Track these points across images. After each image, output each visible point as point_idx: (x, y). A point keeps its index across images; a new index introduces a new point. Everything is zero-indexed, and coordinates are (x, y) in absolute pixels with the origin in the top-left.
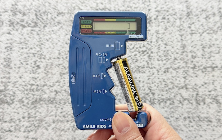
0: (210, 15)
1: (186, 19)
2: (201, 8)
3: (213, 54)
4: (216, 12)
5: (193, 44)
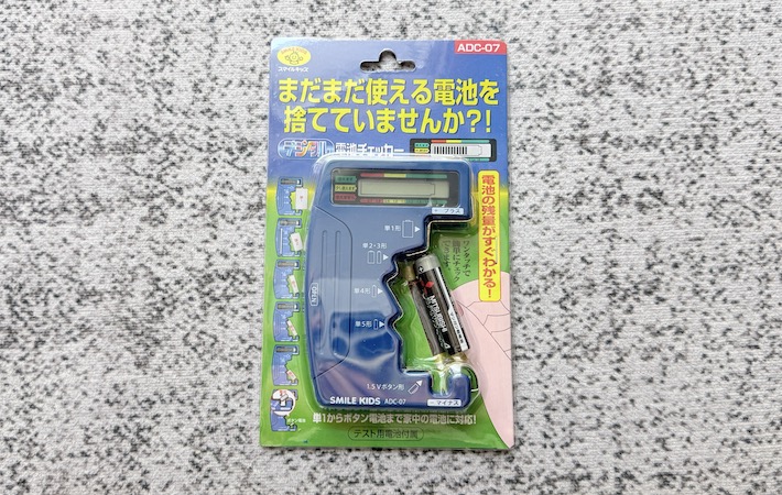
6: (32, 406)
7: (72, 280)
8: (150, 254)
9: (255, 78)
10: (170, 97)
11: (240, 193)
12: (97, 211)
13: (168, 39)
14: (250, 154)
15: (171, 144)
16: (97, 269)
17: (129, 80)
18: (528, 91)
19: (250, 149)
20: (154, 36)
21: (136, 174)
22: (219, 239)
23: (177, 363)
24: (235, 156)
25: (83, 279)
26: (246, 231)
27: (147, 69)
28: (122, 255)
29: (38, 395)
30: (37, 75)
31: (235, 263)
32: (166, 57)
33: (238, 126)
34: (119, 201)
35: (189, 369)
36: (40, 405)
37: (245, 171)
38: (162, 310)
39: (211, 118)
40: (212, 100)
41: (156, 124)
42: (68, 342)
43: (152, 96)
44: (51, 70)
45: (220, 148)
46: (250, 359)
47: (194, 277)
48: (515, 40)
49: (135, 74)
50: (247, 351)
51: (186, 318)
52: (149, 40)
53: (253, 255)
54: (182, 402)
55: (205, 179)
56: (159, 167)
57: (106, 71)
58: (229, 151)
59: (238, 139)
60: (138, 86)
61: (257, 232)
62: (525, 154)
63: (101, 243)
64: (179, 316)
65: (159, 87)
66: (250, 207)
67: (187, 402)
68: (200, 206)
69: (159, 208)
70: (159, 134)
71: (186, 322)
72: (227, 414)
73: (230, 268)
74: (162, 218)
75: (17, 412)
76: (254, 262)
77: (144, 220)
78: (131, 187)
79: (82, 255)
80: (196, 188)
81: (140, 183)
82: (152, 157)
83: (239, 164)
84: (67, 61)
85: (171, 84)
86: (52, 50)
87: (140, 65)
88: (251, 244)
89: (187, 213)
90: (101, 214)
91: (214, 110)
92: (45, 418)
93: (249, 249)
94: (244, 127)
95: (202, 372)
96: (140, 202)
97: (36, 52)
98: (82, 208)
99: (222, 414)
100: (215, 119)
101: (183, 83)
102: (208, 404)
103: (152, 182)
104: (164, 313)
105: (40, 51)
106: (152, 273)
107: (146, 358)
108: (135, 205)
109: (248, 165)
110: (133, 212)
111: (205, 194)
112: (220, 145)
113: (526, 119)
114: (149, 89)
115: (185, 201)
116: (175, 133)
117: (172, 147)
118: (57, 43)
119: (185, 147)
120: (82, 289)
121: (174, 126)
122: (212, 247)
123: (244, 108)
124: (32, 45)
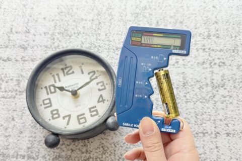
0: (203, 85)
1: (182, 88)
2: (195, 79)
3: (204, 121)
4: (209, 83)
5: (187, 111)
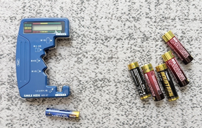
6: (42, 120)
7: (54, 81)
8: (78, 73)
9: (110, 16)
10: (83, 22)
11: (105, 54)
12: (61, 59)
13: (82, 3)
14: (109, 41)
15: (84, 37)
16: (61, 77)
17: (70, 16)
18: (198, 21)
19: (109, 39)
20: (78, 2)
21: (73, 47)
22: (99, 68)
23: (87, 107)
24: (104, 42)
25: (57, 80)
26: (108, 66)
27: (76, 13)
28: (69, 73)
29: (43, 117)
30: (40, 14)
31: (104, 76)
32: (82, 9)
33: (105, 32)
34: (68, 56)
35: (90, 109)
36: (44, 120)
37: (107, 46)
38: (82, 91)
39: (96, 29)
40: (96, 23)
41: (79, 31)
42: (53, 100)
43: (78, 22)
44: (45, 13)
45: (99, 39)
46: (109, 106)
47: (92, 80)
48: (194, 5)
49: (72, 15)
50: (108, 104)
51: (89, 93)
52: (76, 3)
53: (110, 73)
54: (89, 120)
55: (95, 49)
56: (80, 45)
57: (63, 13)
58: (102, 40)
59: (105, 36)
60: (73, 19)
61: (111, 66)
62: (197, 42)
63: (63, 69)
64: (87, 92)
65: (80, 19)
66: (109, 58)
67: (90, 119)
68: (93, 58)
69: (80, 58)
70: (80, 34)
71: (89, 94)
72: (103, 123)
73: (103, 77)
74: (81, 61)
75: (37, 122)
76: (110, 76)
77: (75, 62)
78: (71, 51)
79: (57, 73)
80: (92, 52)
81: (74, 50)
82: (78, 42)
83: (105, 44)
84: (50, 10)
85: (83, 18)
86: (45, 6)
87: (74, 12)
88: (109, 70)
89: (89, 60)
90: (62, 60)
91: (97, 26)
92: (46, 124)
93: (109, 71)
94: (107, 32)
95: (95, 110)
96: (74, 56)
97: (40, 7)
98: (56, 58)
99: (101, 123)
100: (98, 29)
101: (87, 18)
102: (97, 120)
103: (78, 50)
104: (83, 92)
105: (41, 7)
106: (78, 79)
107: (77, 105)
108: (73, 57)
109: (108, 44)
110: (72, 59)
111: (95, 54)
112: (99, 38)
113: (197, 30)
114: (76, 19)
115: (88, 56)
116: (85, 34)
117: (84, 39)
118: (47, 4)
119: (88, 39)
120: (57, 84)
121: (84, 32)
122: (97, 71)
123: (107, 26)
124: (39, 4)
